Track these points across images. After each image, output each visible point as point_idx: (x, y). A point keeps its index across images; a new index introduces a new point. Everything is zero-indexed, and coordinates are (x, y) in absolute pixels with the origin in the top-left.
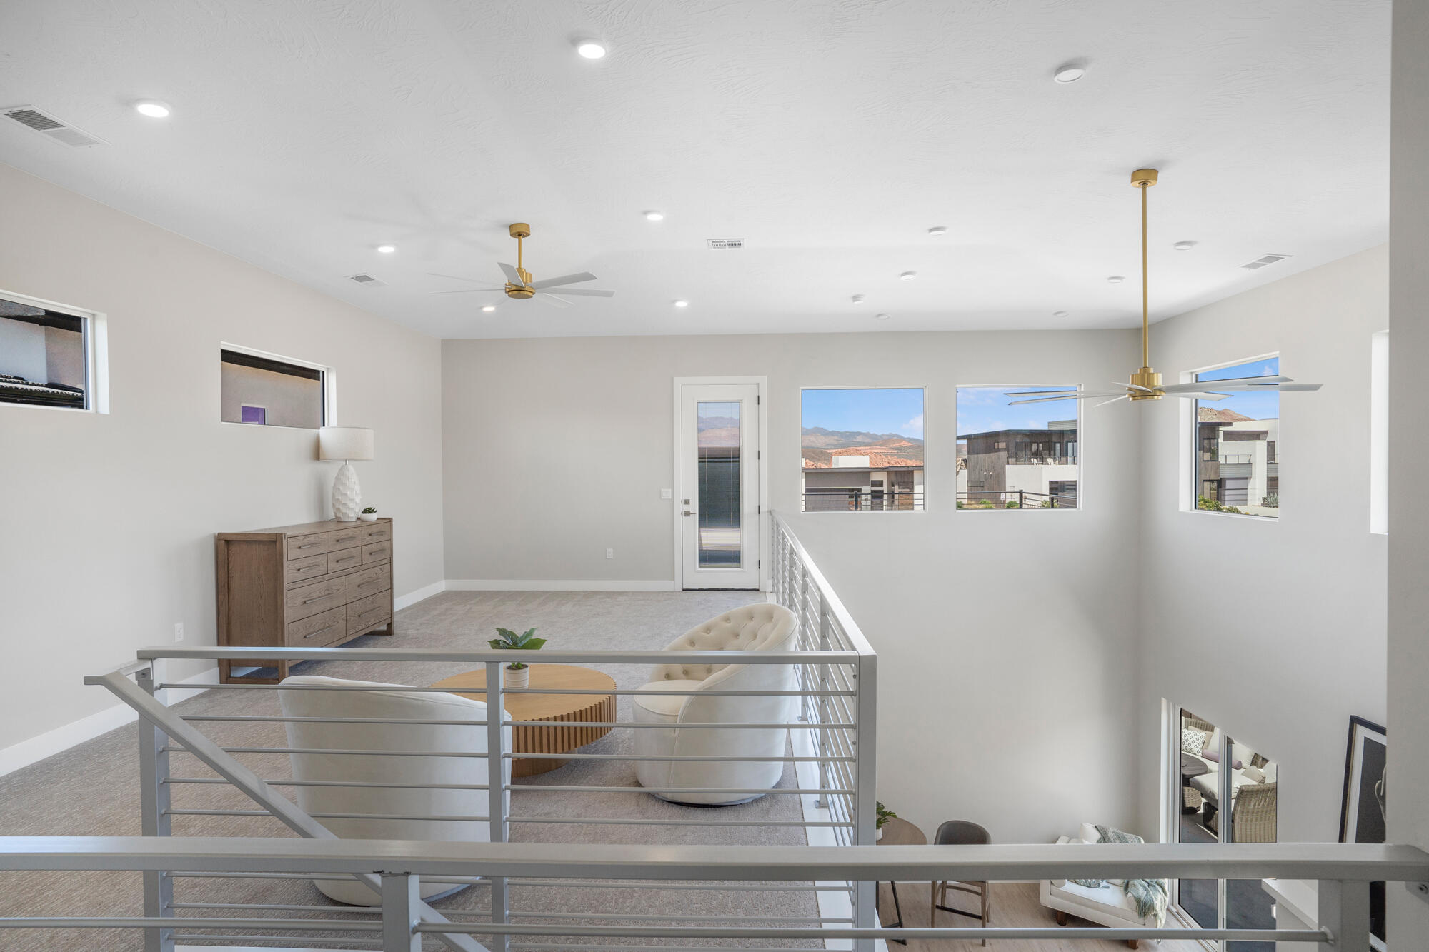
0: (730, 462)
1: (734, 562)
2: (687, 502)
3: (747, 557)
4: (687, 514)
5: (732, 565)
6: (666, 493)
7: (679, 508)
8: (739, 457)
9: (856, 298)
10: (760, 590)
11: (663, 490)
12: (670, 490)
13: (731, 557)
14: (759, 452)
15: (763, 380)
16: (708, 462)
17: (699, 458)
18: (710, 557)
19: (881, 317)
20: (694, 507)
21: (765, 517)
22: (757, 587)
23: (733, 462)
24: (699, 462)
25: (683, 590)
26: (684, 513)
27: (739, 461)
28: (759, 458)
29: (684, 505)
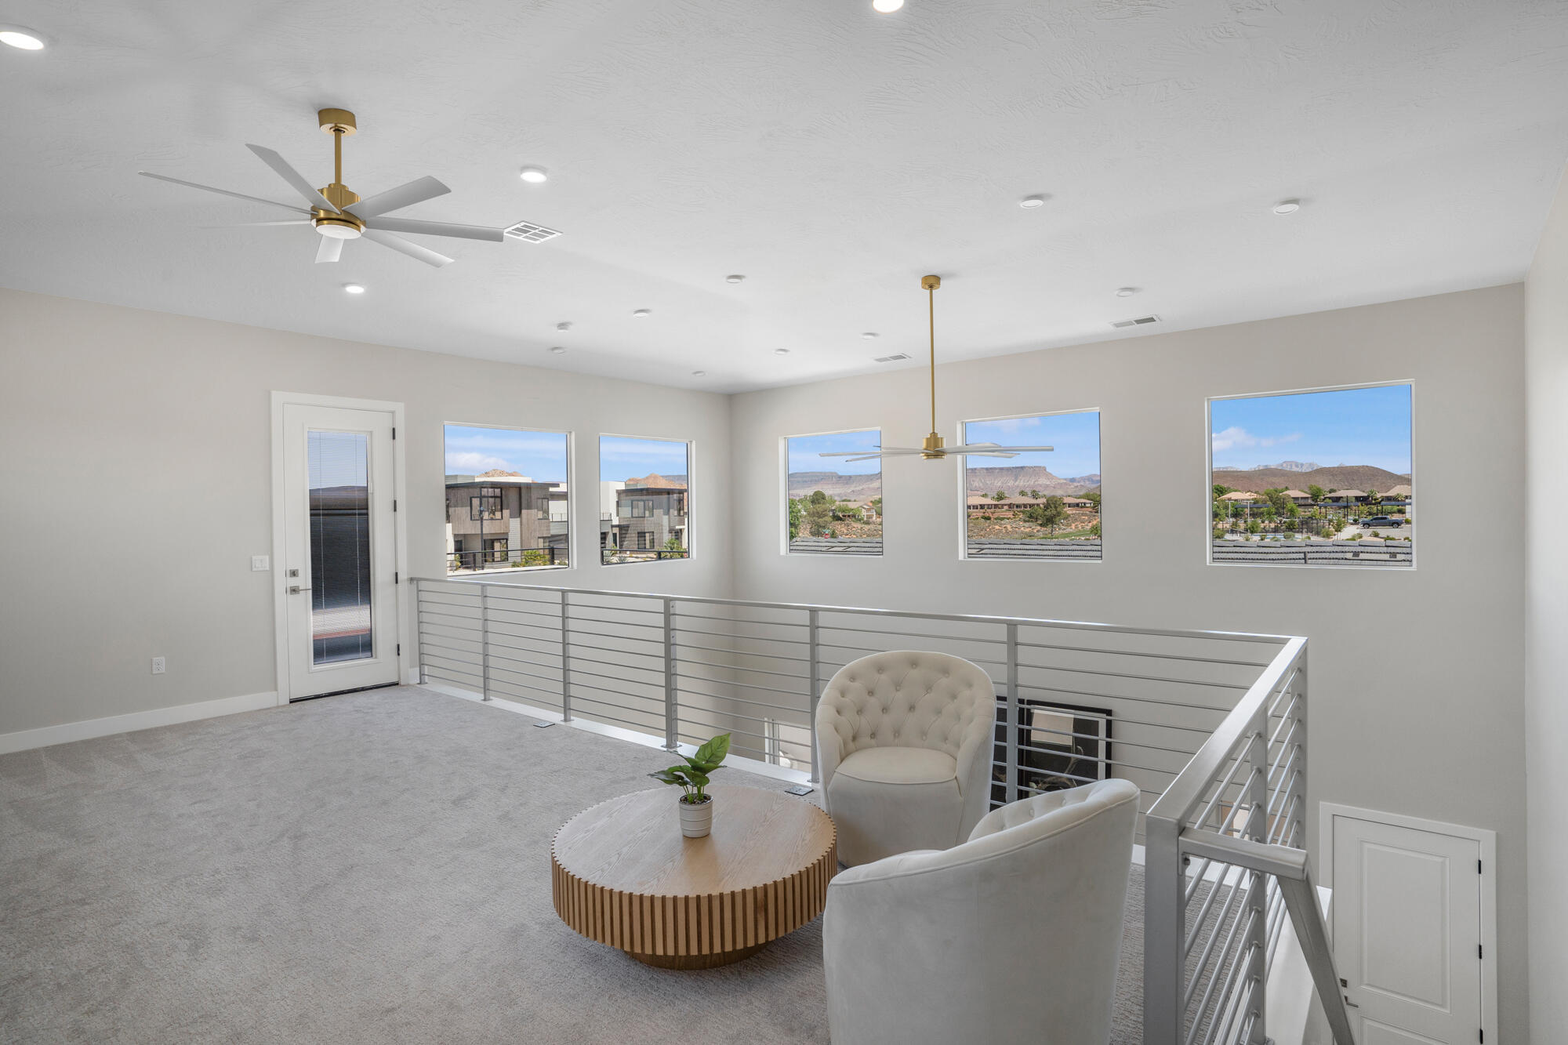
0: (355, 514)
1: (363, 651)
2: (294, 574)
3: (383, 643)
4: (294, 590)
5: (361, 655)
6: (261, 562)
7: (282, 582)
8: (367, 509)
9: (562, 326)
10: (402, 683)
11: (254, 558)
12: (267, 557)
13: (360, 645)
14: (395, 502)
15: (400, 408)
16: (323, 515)
17: (311, 510)
18: (327, 649)
19: (556, 351)
20: (305, 580)
21: (403, 585)
22: (395, 680)
23: (359, 514)
24: (311, 515)
25: (291, 702)
26: (289, 590)
27: (367, 514)
28: (395, 510)
29: (289, 578)
